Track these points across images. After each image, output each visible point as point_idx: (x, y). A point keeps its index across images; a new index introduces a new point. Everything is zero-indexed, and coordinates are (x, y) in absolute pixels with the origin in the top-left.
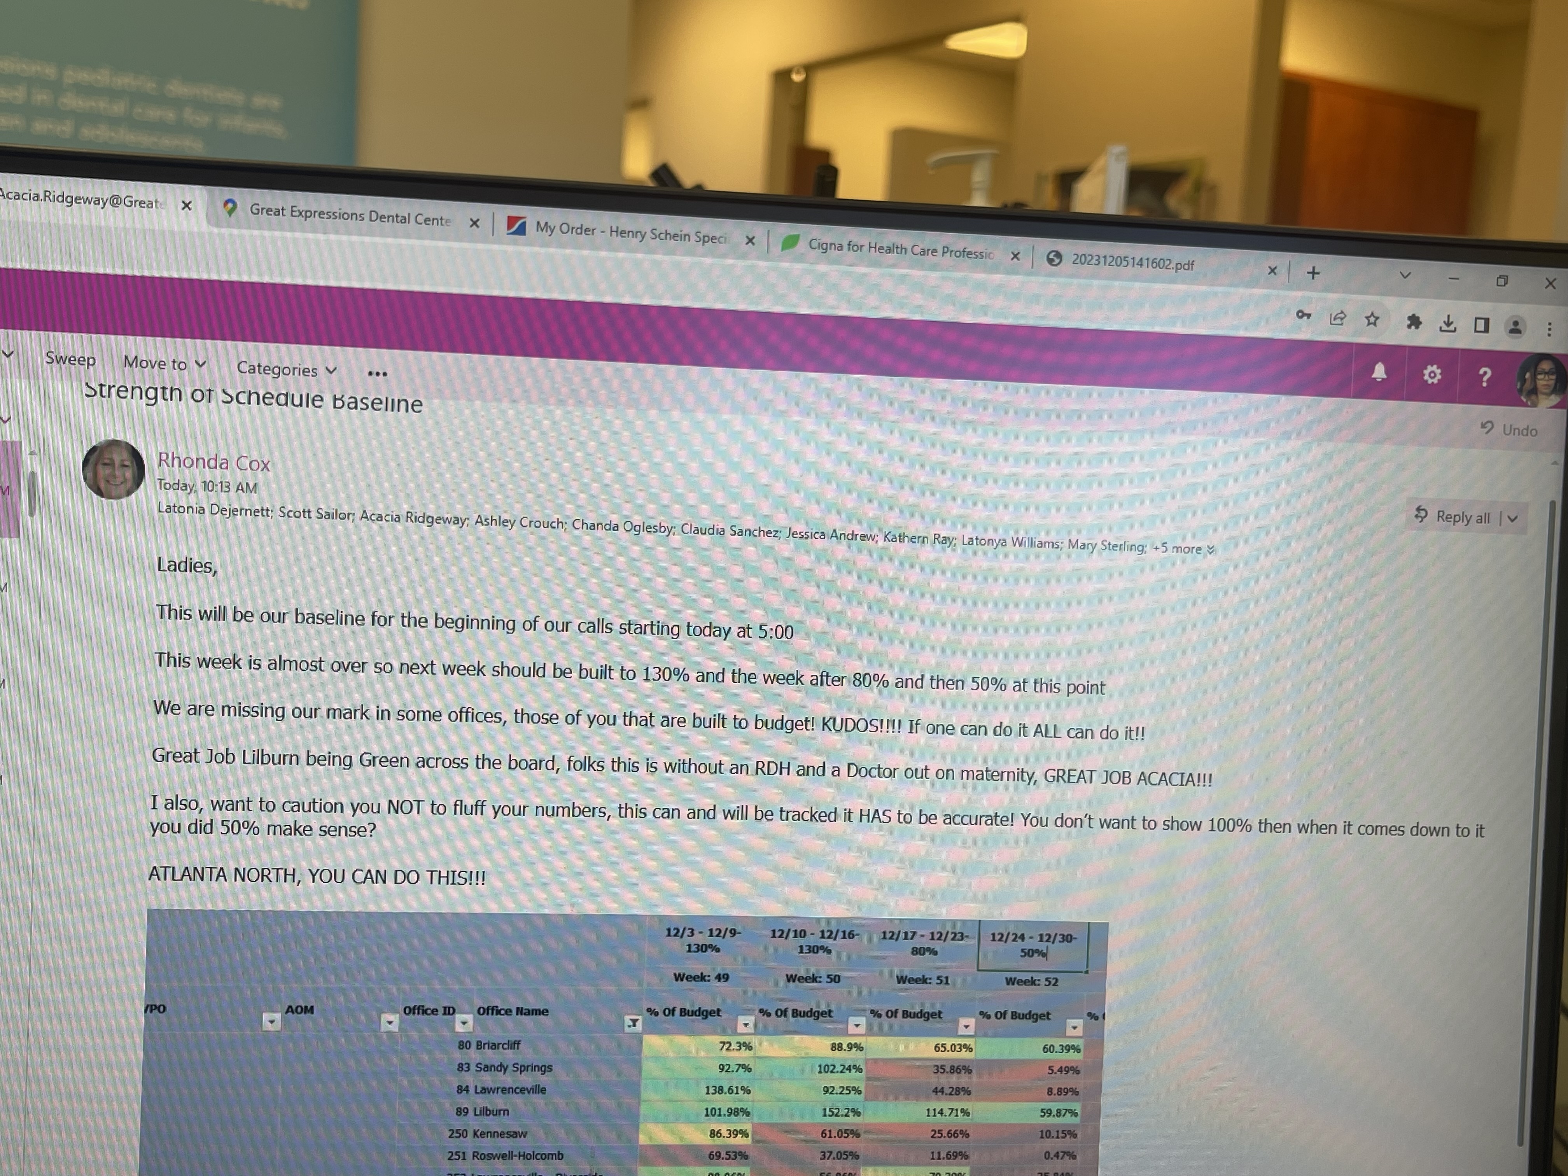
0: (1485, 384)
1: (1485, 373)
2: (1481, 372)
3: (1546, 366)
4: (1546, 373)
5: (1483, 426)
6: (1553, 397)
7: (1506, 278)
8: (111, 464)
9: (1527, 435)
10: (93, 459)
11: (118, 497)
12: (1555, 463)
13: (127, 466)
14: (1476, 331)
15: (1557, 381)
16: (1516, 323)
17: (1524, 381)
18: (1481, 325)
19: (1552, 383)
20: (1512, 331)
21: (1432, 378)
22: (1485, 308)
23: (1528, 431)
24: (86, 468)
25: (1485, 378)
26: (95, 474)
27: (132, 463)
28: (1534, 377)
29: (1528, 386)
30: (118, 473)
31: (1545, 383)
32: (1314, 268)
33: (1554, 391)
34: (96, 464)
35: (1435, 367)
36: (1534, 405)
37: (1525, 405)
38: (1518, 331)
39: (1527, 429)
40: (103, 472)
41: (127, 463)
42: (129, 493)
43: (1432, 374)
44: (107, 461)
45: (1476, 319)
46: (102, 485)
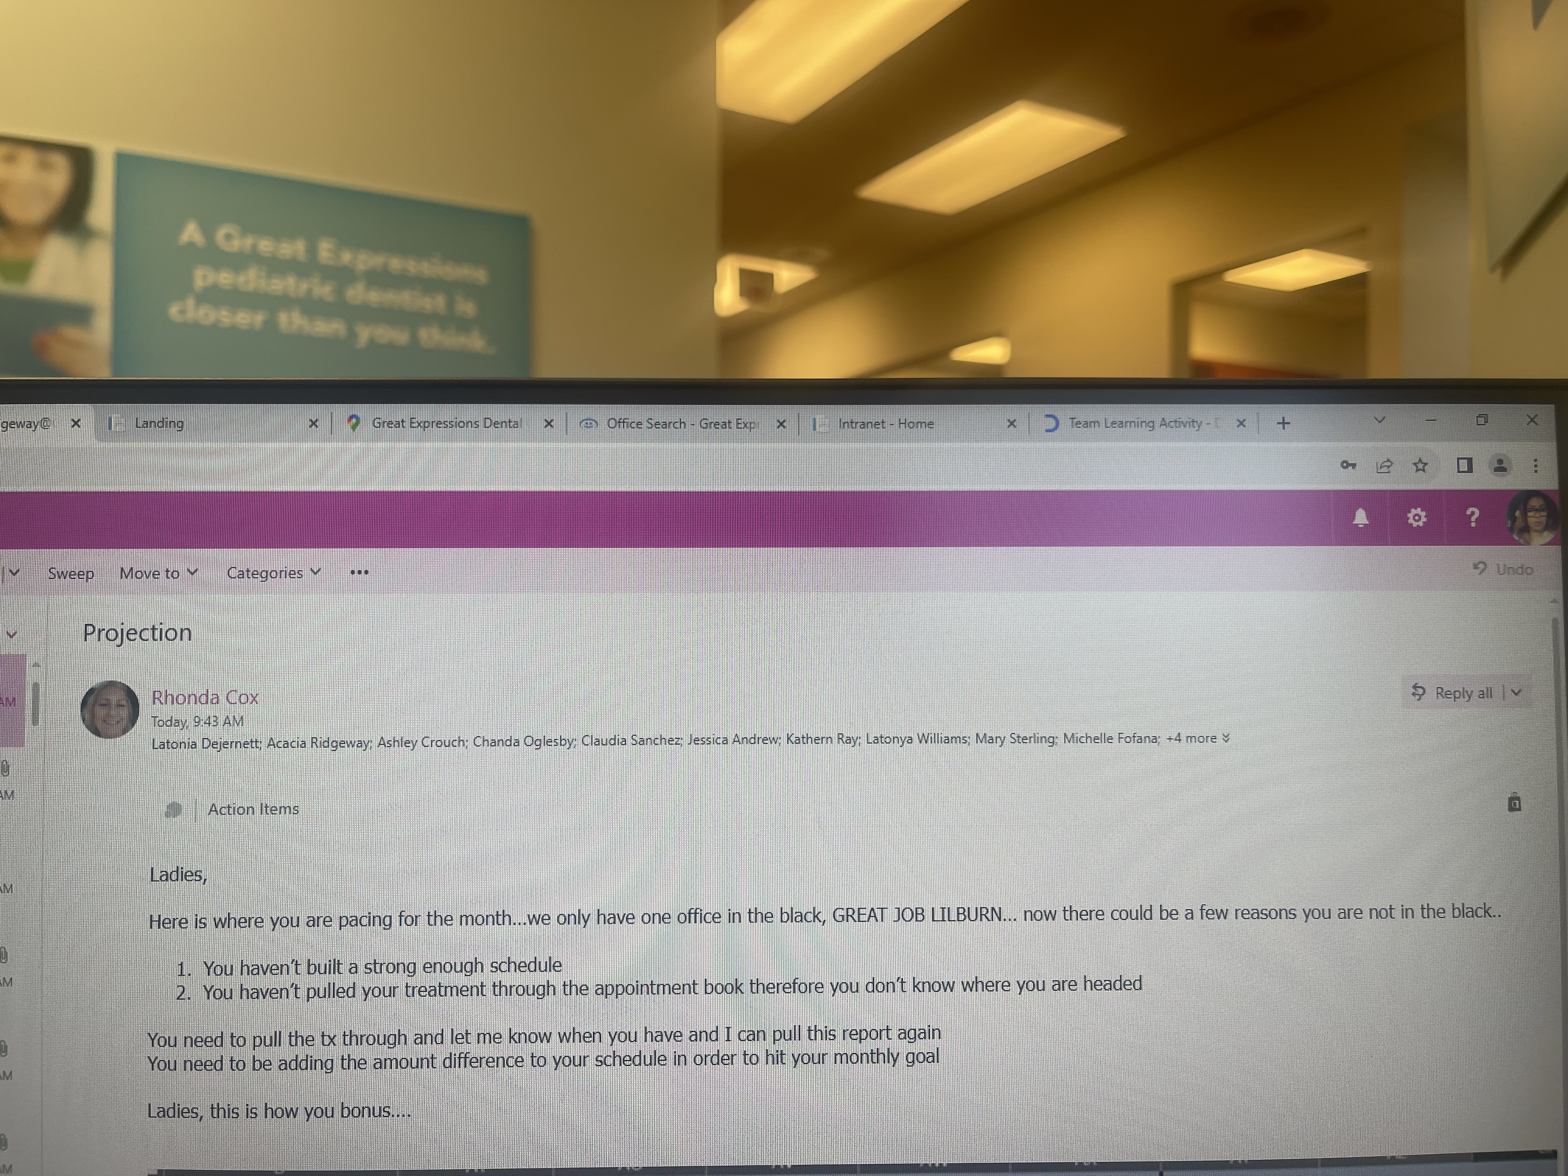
0: (1473, 525)
1: (1473, 513)
2: (1468, 512)
3: (1535, 502)
4: (1537, 510)
5: (1476, 567)
6: (1546, 533)
7: (1486, 417)
8: (106, 705)
9: (1522, 574)
10: (91, 700)
11: (115, 736)
12: (1554, 601)
13: (124, 706)
14: (1459, 472)
15: (1549, 517)
16: (1500, 461)
17: (1514, 519)
18: (1464, 465)
19: (1544, 520)
20: (1497, 470)
21: (1417, 521)
22: (1467, 449)
23: (1524, 570)
24: (84, 710)
25: (1473, 519)
26: (93, 716)
27: (127, 702)
28: (1525, 515)
29: (1519, 523)
30: (113, 713)
31: (1537, 520)
32: (1283, 418)
33: (1547, 527)
34: (94, 705)
35: (1419, 509)
36: (1528, 543)
37: (1517, 543)
38: (1504, 470)
39: (1522, 568)
40: (100, 712)
41: (124, 703)
42: (125, 731)
43: (1417, 517)
44: (103, 702)
45: (1459, 459)
46: (99, 725)
